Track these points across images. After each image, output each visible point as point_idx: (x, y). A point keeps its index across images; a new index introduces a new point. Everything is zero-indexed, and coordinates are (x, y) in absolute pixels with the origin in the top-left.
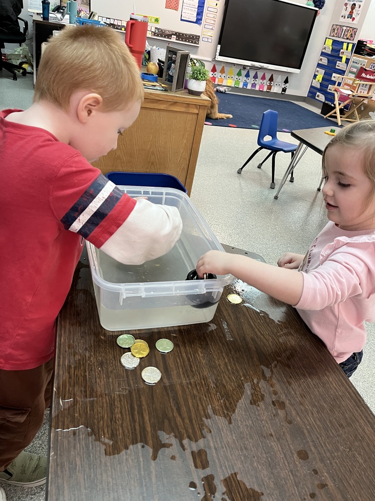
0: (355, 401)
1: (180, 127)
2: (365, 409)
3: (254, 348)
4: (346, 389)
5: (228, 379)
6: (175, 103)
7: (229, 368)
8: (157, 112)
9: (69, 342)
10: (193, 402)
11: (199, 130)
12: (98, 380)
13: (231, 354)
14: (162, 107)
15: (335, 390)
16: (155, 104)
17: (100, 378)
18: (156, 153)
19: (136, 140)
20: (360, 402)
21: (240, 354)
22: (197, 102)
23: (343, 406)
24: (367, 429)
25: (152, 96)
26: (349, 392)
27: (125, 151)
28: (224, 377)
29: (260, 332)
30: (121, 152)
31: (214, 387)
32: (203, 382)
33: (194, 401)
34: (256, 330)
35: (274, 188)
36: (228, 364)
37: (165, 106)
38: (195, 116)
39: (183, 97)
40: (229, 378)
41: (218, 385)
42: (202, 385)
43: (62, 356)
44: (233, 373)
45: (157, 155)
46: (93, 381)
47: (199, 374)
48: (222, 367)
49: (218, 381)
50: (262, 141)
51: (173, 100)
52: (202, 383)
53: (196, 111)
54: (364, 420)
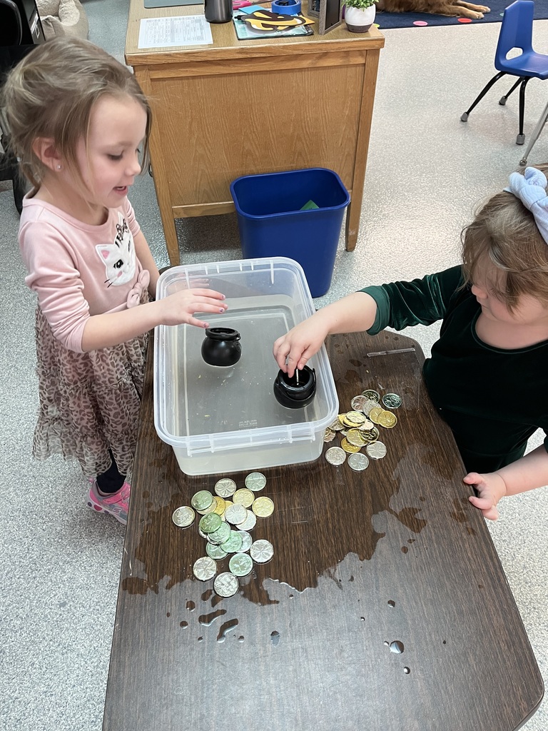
0: (492, 579)
1: (337, 91)
2: (503, 591)
3: (370, 498)
4: (485, 562)
5: (325, 542)
6: (325, 55)
7: (330, 525)
8: (298, 73)
9: (145, 489)
10: (275, 571)
11: (368, 90)
12: (171, 540)
13: (337, 506)
14: (305, 64)
15: (467, 562)
16: (293, 62)
17: (173, 537)
18: (303, 138)
19: (271, 122)
20: (499, 581)
21: (348, 506)
22: (360, 47)
23: (472, 584)
24: (497, 620)
25: (287, 51)
26: (487, 566)
27: (257, 143)
28: (321, 538)
29: (385, 473)
30: (251, 144)
31: (305, 553)
32: (293, 546)
33: (277, 570)
34: (380, 469)
35: (522, 144)
36: (330, 521)
37: (309, 61)
38: (360, 69)
39: (337, 43)
40: (327, 540)
41: (311, 549)
42: (291, 549)
43: (135, 508)
44: (334, 534)
45: (306, 140)
46: (167, 540)
47: (290, 533)
48: (320, 525)
49: (312, 545)
50: (502, 62)
51: (321, 50)
52: (291, 546)
53: (361, 60)
54: (495, 607)
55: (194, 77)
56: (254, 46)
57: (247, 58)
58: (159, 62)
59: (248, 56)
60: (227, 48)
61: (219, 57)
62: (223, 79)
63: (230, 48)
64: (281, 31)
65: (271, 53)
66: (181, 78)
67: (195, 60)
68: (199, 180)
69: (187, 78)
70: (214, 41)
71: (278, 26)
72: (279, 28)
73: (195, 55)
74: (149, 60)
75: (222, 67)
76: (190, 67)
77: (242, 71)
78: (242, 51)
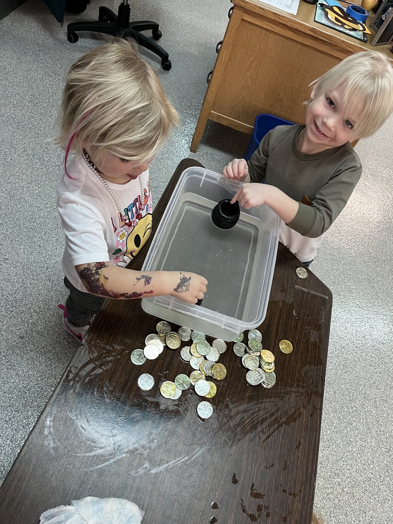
55: (271, 32)
56: (323, 31)
57: (314, 36)
58: (254, 10)
59: (315, 35)
60: (304, 23)
61: (295, 26)
62: (290, 42)
63: (306, 24)
64: (346, 29)
65: (332, 41)
66: (262, 28)
67: (278, 20)
68: (238, 102)
69: (267, 30)
70: (297, 14)
71: (345, 24)
72: (346, 26)
73: (281, 17)
74: (247, 6)
75: (294, 34)
76: (273, 23)
77: (305, 43)
78: (313, 30)
